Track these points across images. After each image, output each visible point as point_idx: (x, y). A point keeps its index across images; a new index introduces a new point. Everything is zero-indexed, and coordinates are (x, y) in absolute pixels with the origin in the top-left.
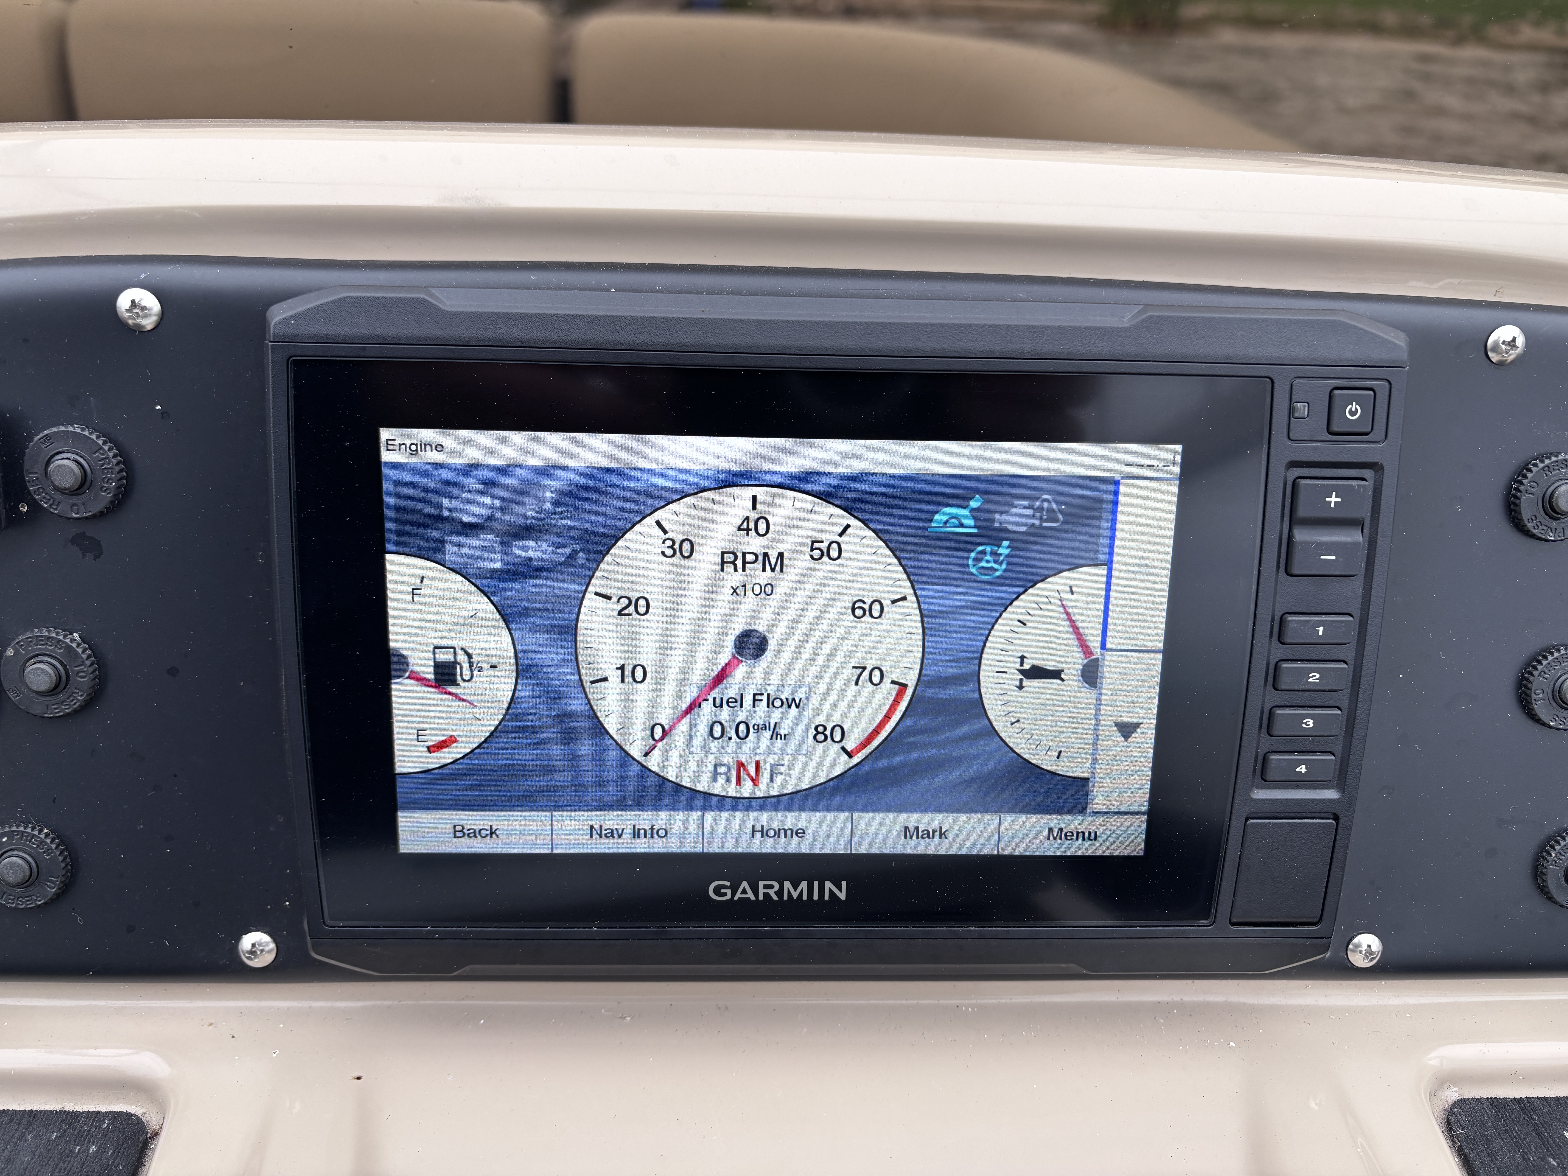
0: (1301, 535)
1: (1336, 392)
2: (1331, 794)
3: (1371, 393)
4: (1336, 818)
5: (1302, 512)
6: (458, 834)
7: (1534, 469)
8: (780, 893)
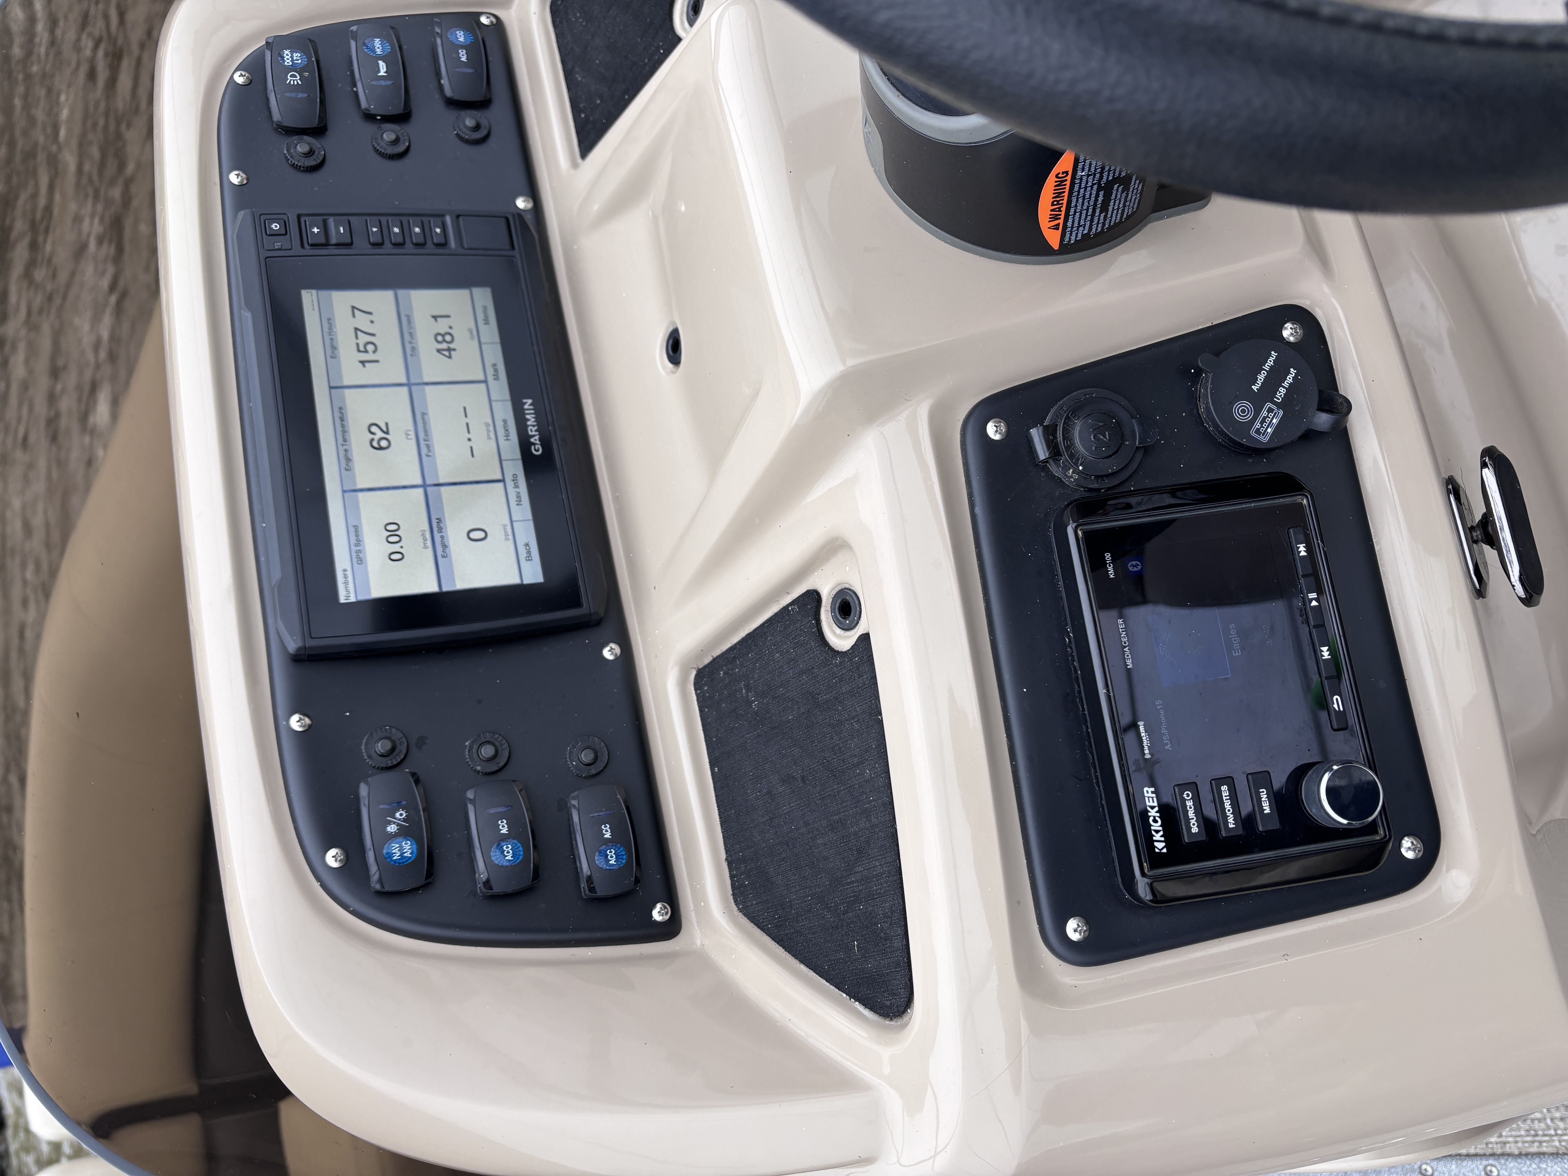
0: (334, 241)
1: (268, 233)
2: (448, 219)
3: (266, 221)
4: (458, 216)
5: (323, 241)
6: (530, 558)
7: (293, 162)
8: (534, 426)
